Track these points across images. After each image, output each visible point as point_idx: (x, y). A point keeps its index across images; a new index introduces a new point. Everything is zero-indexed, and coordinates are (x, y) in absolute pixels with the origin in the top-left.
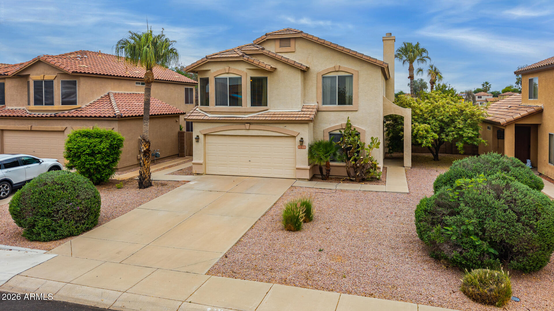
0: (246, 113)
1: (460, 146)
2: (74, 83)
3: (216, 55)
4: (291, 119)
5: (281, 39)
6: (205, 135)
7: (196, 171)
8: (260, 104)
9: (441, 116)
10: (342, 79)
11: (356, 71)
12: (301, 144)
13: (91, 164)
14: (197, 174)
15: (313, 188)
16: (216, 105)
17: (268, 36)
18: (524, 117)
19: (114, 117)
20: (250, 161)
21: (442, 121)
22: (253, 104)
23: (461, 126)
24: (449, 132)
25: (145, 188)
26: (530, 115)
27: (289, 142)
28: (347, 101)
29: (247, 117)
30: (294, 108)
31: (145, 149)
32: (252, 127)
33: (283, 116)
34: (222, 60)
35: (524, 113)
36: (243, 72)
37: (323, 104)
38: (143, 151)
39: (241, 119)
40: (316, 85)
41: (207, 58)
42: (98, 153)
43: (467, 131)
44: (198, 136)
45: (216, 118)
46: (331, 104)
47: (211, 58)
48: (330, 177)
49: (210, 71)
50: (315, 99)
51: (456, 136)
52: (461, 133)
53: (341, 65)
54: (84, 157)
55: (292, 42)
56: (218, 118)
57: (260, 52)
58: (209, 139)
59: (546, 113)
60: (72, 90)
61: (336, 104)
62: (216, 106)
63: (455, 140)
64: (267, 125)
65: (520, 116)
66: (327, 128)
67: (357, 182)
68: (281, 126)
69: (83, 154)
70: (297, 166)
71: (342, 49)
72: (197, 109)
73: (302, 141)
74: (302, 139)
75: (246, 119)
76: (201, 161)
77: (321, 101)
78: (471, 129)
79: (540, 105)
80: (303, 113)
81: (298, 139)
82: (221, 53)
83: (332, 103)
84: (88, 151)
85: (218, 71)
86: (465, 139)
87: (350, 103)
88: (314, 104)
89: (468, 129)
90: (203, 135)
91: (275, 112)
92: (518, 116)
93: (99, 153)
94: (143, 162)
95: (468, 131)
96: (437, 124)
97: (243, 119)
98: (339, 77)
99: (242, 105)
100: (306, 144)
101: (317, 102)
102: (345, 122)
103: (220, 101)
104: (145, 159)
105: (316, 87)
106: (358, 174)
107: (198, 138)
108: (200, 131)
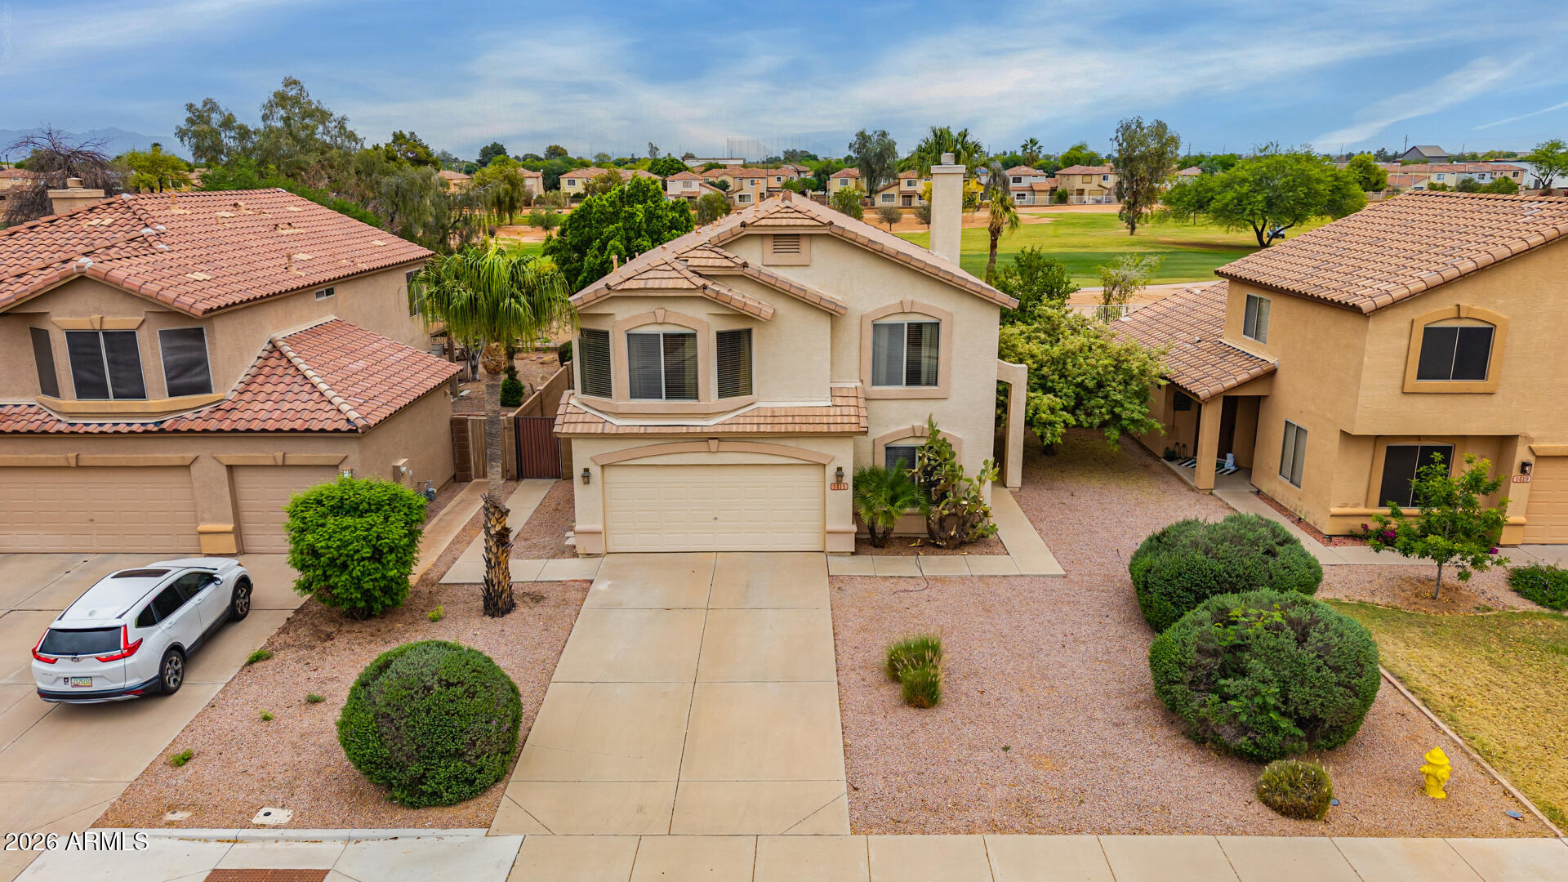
0: (708, 416)
1: (1112, 437)
2: (198, 334)
3: (628, 279)
5: (775, 237)
6: (603, 466)
7: (586, 548)
8: (735, 392)
9: (1080, 374)
10: (916, 330)
11: (947, 313)
12: (837, 481)
13: (376, 579)
14: (588, 555)
15: (876, 577)
16: (632, 397)
17: (745, 229)
18: (1242, 385)
19: (350, 431)
20: (715, 519)
21: (1081, 385)
22: (722, 394)
23: (1119, 397)
25: (503, 615)
26: (1254, 381)
27: (811, 477)
28: (924, 378)
29: (711, 424)
30: (814, 400)
31: (498, 527)
32: (724, 446)
33: (797, 420)
34: (650, 294)
35: (1242, 377)
36: (700, 321)
37: (875, 382)
38: (493, 531)
39: (699, 429)
40: (858, 341)
41: (609, 289)
43: (1129, 406)
44: (587, 471)
45: (635, 429)
46: (889, 383)
47: (623, 289)
48: (890, 542)
49: (613, 317)
50: (856, 374)
51: (1107, 417)
52: (1117, 410)
53: (915, 300)
54: (359, 565)
55: (804, 244)
56: (642, 430)
58: (613, 475)
59: (1281, 376)
60: (195, 354)
61: (901, 384)
62: (632, 400)
63: (1104, 424)
65: (1234, 381)
66: (882, 434)
67: (951, 550)
68: (792, 443)
69: (355, 558)
70: (829, 528)
72: (573, 401)
73: (840, 474)
74: (840, 469)
75: (710, 429)
76: (597, 526)
77: (868, 377)
78: (1137, 401)
79: (1272, 360)
80: (832, 411)
81: (831, 471)
82: (638, 275)
83: (892, 380)
84: (368, 551)
85: (634, 318)
86: (1125, 423)
87: (933, 381)
88: (853, 385)
89: (1131, 403)
90: (599, 468)
91: (773, 410)
93: (391, 550)
94: (497, 558)
96: (1070, 392)
97: (706, 428)
98: (909, 324)
99: (697, 397)
100: (848, 479)
101: (862, 381)
102: (920, 423)
103: (642, 388)
104: (500, 551)
105: (857, 346)
106: (952, 533)
107: (586, 474)
108: (592, 459)
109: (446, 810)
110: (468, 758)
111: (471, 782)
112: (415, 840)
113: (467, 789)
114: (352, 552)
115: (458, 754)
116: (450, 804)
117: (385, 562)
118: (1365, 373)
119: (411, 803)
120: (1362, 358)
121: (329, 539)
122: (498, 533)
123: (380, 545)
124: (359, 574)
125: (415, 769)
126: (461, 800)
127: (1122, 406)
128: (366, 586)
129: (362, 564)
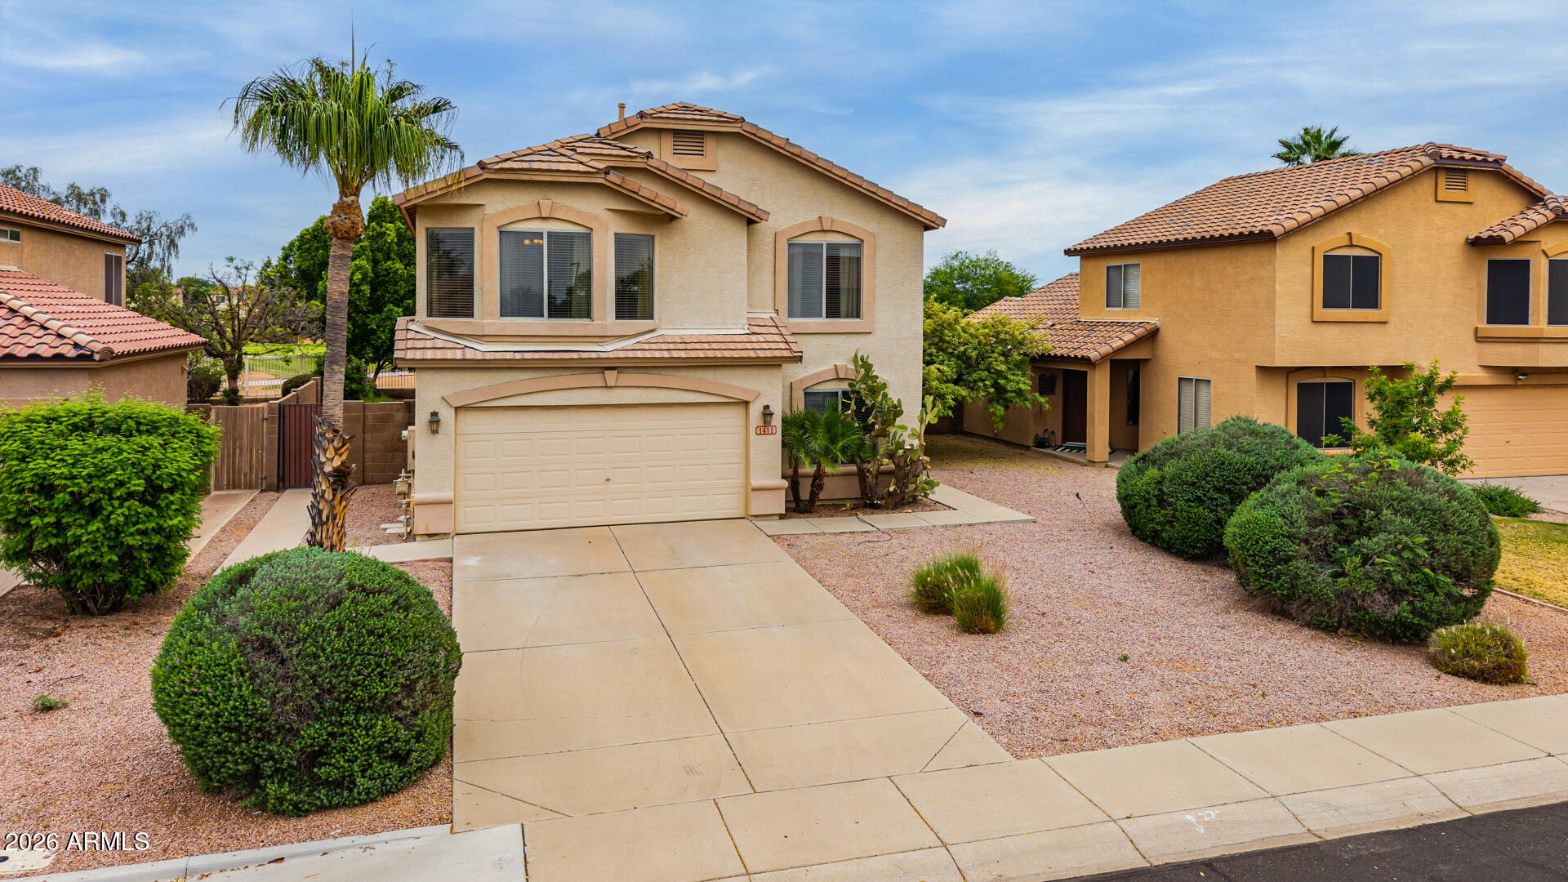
0: (606, 339)
1: (998, 413)
3: (506, 160)
4: (744, 354)
5: (676, 133)
6: (457, 409)
7: (427, 525)
8: (632, 315)
9: (960, 345)
10: (836, 252)
11: (870, 233)
12: (765, 422)
14: (430, 536)
15: (824, 534)
16: (502, 315)
17: (644, 120)
18: (1128, 346)
19: (80, 357)
20: (608, 480)
21: (962, 356)
22: (620, 315)
23: (1003, 367)
24: (975, 381)
27: (731, 419)
28: (846, 308)
29: (610, 349)
30: (728, 326)
31: (337, 462)
32: (626, 379)
33: (715, 346)
34: (535, 178)
35: (1128, 337)
36: (596, 218)
37: (791, 315)
38: (328, 469)
39: (594, 355)
40: (771, 264)
41: (483, 168)
42: (171, 491)
43: (1012, 377)
44: (434, 414)
45: (509, 356)
46: (803, 315)
47: (502, 169)
48: (817, 503)
49: (482, 208)
50: (770, 302)
51: (991, 391)
52: (1002, 382)
53: (834, 217)
54: (122, 505)
55: (710, 145)
56: (518, 356)
57: (640, 163)
58: (471, 421)
59: (1166, 335)
61: (820, 316)
62: (503, 318)
64: (670, 372)
65: (1121, 342)
66: (799, 379)
67: (887, 509)
68: (710, 376)
69: (117, 494)
70: (755, 483)
71: (844, 175)
72: (414, 327)
73: (767, 414)
74: (767, 407)
75: (611, 355)
76: (447, 495)
77: (784, 307)
78: (1020, 373)
79: (1154, 321)
80: (754, 338)
81: (756, 410)
82: (518, 156)
83: (811, 311)
84: (138, 485)
85: (511, 210)
87: (856, 313)
88: (767, 316)
89: (1013, 375)
90: (453, 411)
91: (681, 337)
92: (1118, 343)
94: (333, 508)
95: (1016, 378)
97: (602, 355)
98: (828, 245)
99: (588, 315)
100: (777, 421)
101: (777, 311)
102: (845, 363)
103: (519, 303)
104: (338, 496)
105: (772, 269)
106: (891, 489)
107: (435, 419)
108: (443, 398)
109: (359, 811)
110: (401, 713)
111: (400, 758)
112: (318, 857)
113: (396, 771)
114: (112, 485)
115: (385, 706)
116: (368, 800)
117: (163, 505)
118: (1279, 303)
119: (295, 806)
120: (1274, 287)
121: (73, 465)
122: (336, 470)
123: (159, 477)
124: (121, 519)
125: (312, 732)
126: (387, 793)
127: (1006, 378)
128: (130, 541)
129: (126, 504)
